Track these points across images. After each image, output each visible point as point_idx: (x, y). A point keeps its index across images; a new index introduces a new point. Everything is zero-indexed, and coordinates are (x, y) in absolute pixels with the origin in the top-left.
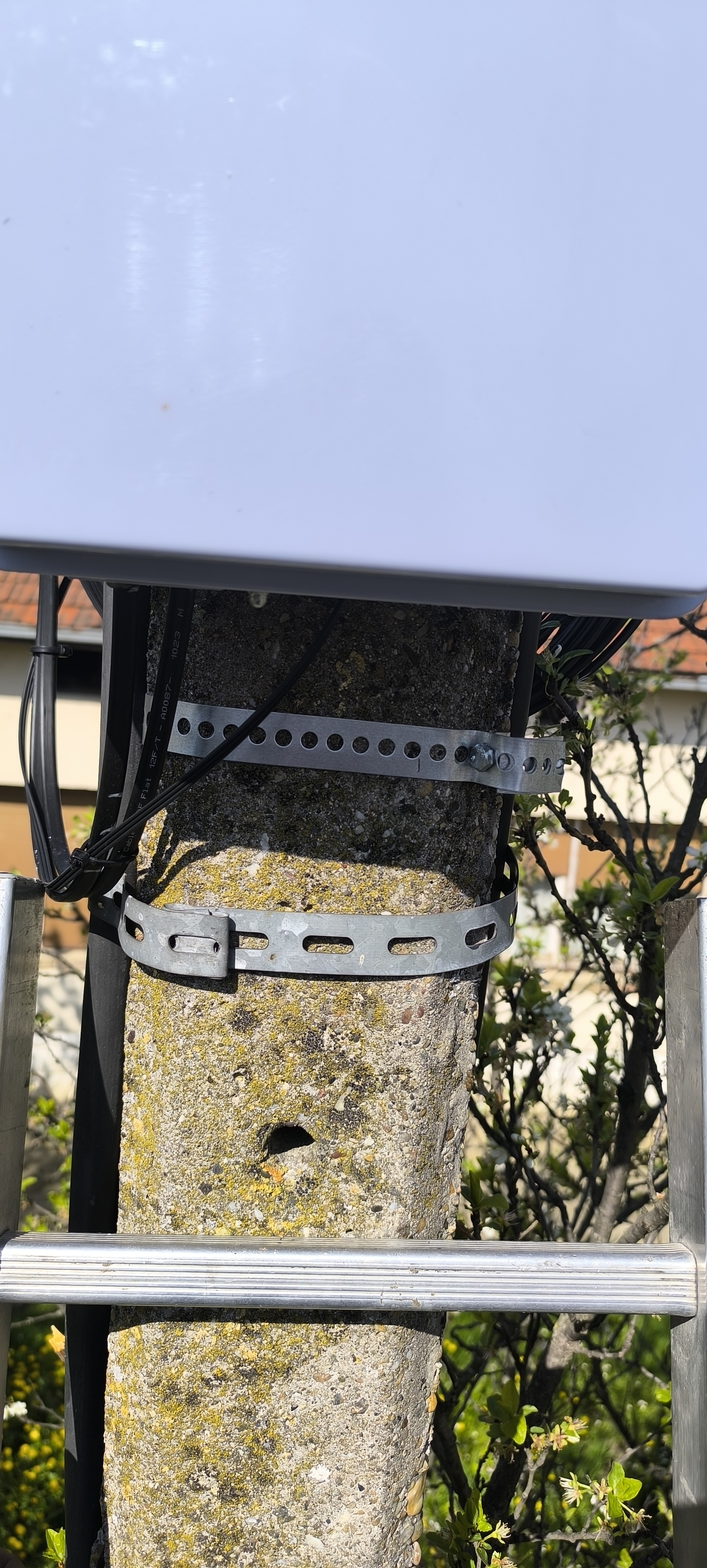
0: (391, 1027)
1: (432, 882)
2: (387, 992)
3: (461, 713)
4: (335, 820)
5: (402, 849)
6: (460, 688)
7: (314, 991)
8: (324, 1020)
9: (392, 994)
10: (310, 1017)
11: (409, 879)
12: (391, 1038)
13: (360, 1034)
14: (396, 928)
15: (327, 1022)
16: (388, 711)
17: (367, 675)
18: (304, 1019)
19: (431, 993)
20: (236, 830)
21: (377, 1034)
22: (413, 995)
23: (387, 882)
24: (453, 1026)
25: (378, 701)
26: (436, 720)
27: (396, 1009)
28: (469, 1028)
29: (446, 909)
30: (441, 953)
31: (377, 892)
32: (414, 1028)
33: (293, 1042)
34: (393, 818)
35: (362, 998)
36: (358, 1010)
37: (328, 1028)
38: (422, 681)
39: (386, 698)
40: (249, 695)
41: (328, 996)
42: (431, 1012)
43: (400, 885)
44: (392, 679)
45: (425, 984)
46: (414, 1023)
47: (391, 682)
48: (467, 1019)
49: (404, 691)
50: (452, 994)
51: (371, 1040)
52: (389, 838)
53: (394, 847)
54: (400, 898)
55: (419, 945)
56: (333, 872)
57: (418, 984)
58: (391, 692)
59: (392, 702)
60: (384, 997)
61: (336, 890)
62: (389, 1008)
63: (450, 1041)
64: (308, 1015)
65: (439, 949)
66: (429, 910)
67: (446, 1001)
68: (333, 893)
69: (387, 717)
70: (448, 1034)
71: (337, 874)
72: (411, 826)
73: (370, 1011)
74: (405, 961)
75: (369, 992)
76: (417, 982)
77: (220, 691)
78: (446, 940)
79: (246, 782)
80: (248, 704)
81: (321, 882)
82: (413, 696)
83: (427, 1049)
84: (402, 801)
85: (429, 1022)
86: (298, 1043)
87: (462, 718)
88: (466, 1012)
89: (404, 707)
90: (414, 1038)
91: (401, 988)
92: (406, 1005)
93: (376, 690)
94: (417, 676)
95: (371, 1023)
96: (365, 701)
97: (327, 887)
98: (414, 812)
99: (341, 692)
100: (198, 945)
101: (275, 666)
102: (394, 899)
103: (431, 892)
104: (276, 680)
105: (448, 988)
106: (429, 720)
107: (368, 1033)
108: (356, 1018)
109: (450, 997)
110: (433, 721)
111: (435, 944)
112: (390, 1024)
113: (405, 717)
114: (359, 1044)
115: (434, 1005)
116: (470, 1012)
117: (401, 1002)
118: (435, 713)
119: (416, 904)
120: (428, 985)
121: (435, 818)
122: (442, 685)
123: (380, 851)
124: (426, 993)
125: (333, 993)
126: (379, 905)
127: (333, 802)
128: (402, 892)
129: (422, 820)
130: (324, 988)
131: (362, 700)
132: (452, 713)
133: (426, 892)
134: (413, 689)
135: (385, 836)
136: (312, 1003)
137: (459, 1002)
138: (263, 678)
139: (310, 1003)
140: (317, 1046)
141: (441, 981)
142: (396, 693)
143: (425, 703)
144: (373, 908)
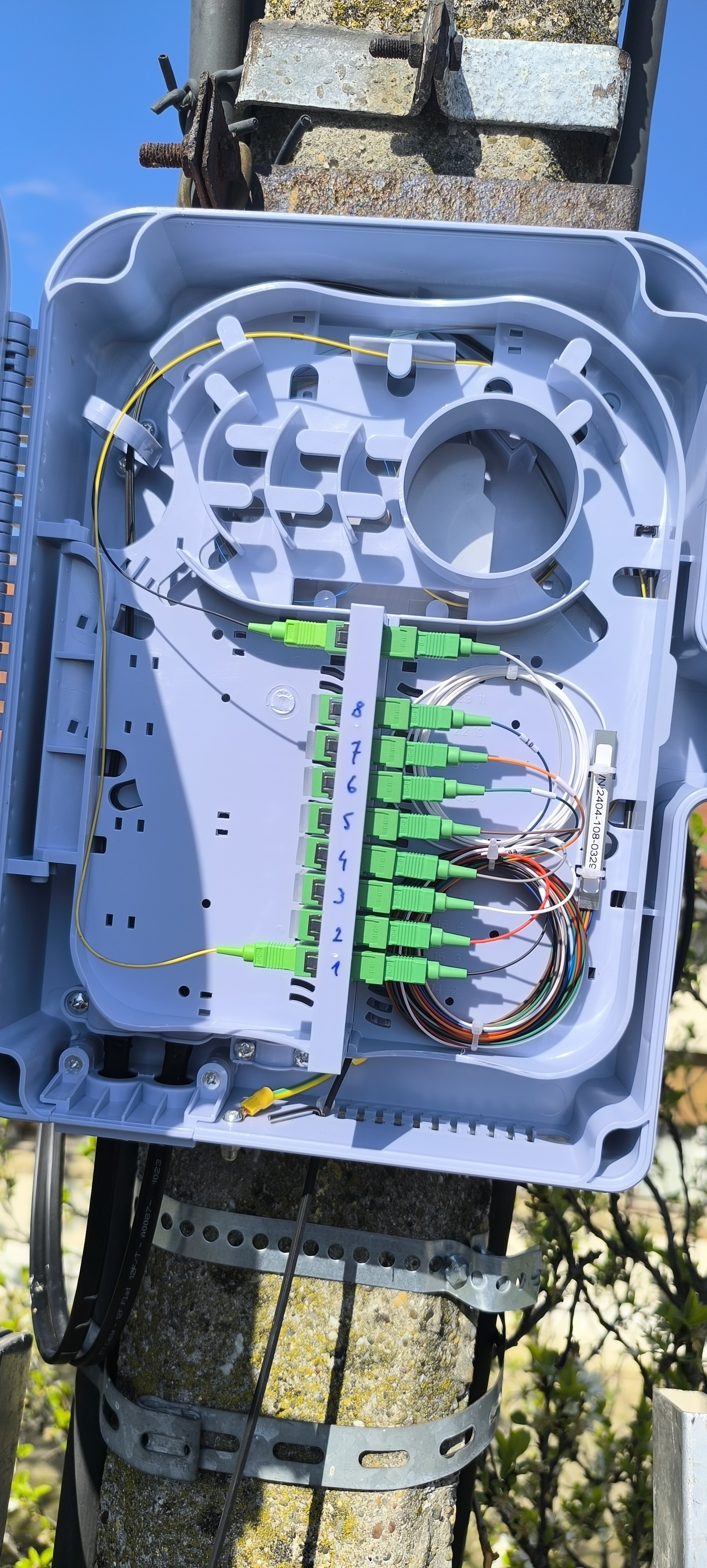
0: (362, 1542)
1: (404, 1393)
2: (357, 1505)
3: (436, 1223)
4: (310, 1325)
5: (375, 1358)
6: (436, 1199)
7: (284, 1498)
8: (293, 1529)
9: (363, 1507)
10: (280, 1525)
11: (381, 1389)
12: (361, 1552)
13: (329, 1547)
14: (367, 1440)
15: (297, 1531)
16: (364, 1218)
17: (344, 1183)
18: (274, 1526)
19: (402, 1508)
20: (211, 1328)
21: (346, 1547)
22: (384, 1509)
23: (360, 1391)
24: (427, 1538)
25: (353, 1209)
26: (411, 1230)
27: (368, 1524)
28: (444, 1536)
29: (419, 1420)
30: (414, 1467)
31: (349, 1400)
32: (384, 1544)
33: (262, 1549)
34: (367, 1325)
35: (332, 1509)
36: (328, 1521)
37: (297, 1536)
38: (398, 1192)
39: (362, 1206)
40: (229, 1196)
41: (298, 1504)
42: (402, 1527)
43: (373, 1395)
44: (368, 1187)
45: (398, 1499)
46: (385, 1539)
47: (367, 1191)
48: (442, 1527)
49: (380, 1201)
50: (426, 1505)
51: (340, 1553)
52: (363, 1345)
53: (367, 1355)
54: (372, 1407)
55: (391, 1457)
56: (306, 1377)
57: (389, 1498)
58: (366, 1201)
59: (368, 1210)
60: (354, 1510)
61: (309, 1395)
62: (359, 1521)
63: (423, 1554)
64: (278, 1522)
65: (412, 1461)
66: (402, 1421)
67: (420, 1512)
68: (305, 1397)
69: (362, 1224)
70: (421, 1548)
71: (310, 1379)
72: (385, 1335)
73: (340, 1523)
74: (375, 1475)
75: (340, 1504)
76: (389, 1495)
77: (202, 1191)
78: (419, 1452)
79: (224, 1282)
80: (228, 1205)
81: (294, 1386)
82: (388, 1205)
83: (398, 1565)
84: (377, 1311)
85: (401, 1538)
86: (266, 1550)
87: (437, 1228)
88: (442, 1519)
89: (379, 1215)
90: (384, 1554)
91: (371, 1501)
92: (377, 1520)
93: (352, 1198)
94: (392, 1186)
95: (341, 1535)
96: (341, 1207)
97: (299, 1392)
98: (387, 1320)
99: (319, 1198)
100: (170, 1445)
101: (255, 1169)
102: (367, 1409)
103: (404, 1403)
104: (255, 1184)
105: (422, 1499)
106: (404, 1230)
107: (338, 1545)
108: (326, 1529)
109: (424, 1508)
110: (407, 1232)
111: (407, 1456)
112: (360, 1537)
113: (380, 1225)
114: (328, 1556)
115: (406, 1519)
116: (446, 1519)
117: (371, 1515)
118: (410, 1224)
119: (389, 1415)
120: (400, 1500)
121: (408, 1328)
122: (417, 1196)
123: (353, 1359)
124: (397, 1507)
125: (303, 1501)
126: (351, 1413)
127: (308, 1307)
128: (374, 1401)
129: (396, 1330)
130: (294, 1495)
131: (338, 1207)
132: (427, 1223)
133: (399, 1403)
134: (388, 1199)
135: (358, 1343)
136: (282, 1510)
137: (434, 1511)
138: (243, 1181)
139: (279, 1510)
140: (285, 1555)
141: (414, 1493)
142: (372, 1202)
143: (400, 1213)
144: (345, 1416)
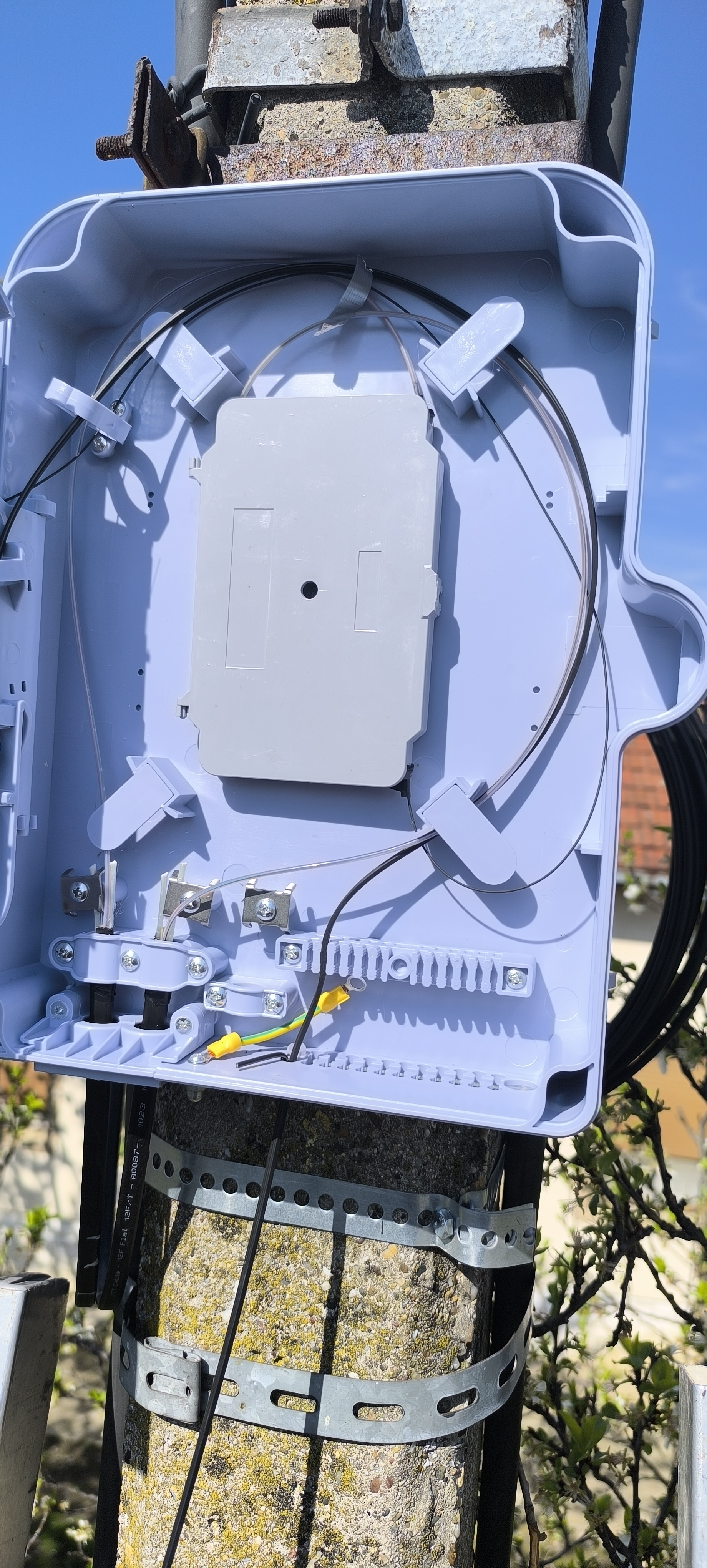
0: (360, 1495)
1: (398, 1347)
2: (355, 1457)
3: (424, 1177)
4: (304, 1274)
5: (367, 1310)
6: (423, 1153)
7: (285, 1446)
8: (294, 1477)
9: (360, 1460)
10: (281, 1472)
11: (375, 1342)
12: (360, 1506)
13: (329, 1498)
14: (361, 1392)
15: (298, 1480)
16: (353, 1170)
17: (332, 1134)
18: (275, 1473)
19: (399, 1464)
20: (211, 1274)
21: (346, 1500)
22: (381, 1463)
23: (353, 1343)
24: (429, 1498)
25: (342, 1161)
26: (399, 1183)
27: (365, 1477)
28: (450, 1498)
29: (414, 1375)
30: (410, 1422)
31: (344, 1351)
32: (382, 1499)
33: (265, 1495)
34: (358, 1277)
35: (330, 1460)
36: (327, 1472)
37: (298, 1486)
38: (385, 1144)
39: (350, 1157)
40: (225, 1145)
41: (297, 1452)
42: (400, 1483)
43: (367, 1347)
44: (356, 1139)
45: (394, 1453)
46: (383, 1494)
47: (355, 1143)
48: (447, 1488)
49: (367, 1152)
50: (427, 1463)
51: (340, 1505)
52: (356, 1297)
53: (359, 1307)
54: (366, 1360)
55: (386, 1412)
56: (302, 1326)
57: (385, 1452)
58: (355, 1153)
59: (356, 1162)
60: (352, 1462)
61: (305, 1345)
62: (357, 1473)
63: (425, 1513)
64: (279, 1470)
65: (408, 1417)
66: (396, 1376)
67: (419, 1470)
68: (302, 1347)
69: (351, 1176)
70: (423, 1506)
71: (305, 1329)
72: (378, 1287)
73: (339, 1475)
74: (370, 1428)
75: (337, 1455)
76: (385, 1450)
77: (199, 1139)
78: (414, 1408)
79: (222, 1229)
80: (224, 1154)
81: (290, 1335)
82: (376, 1157)
83: (397, 1522)
84: (368, 1262)
85: (399, 1494)
86: (269, 1496)
87: (425, 1182)
88: (446, 1480)
89: (367, 1167)
90: (383, 1510)
91: (368, 1454)
92: (374, 1473)
93: (341, 1149)
94: (379, 1138)
95: (340, 1487)
96: (330, 1159)
97: (296, 1341)
98: (379, 1274)
99: (308, 1148)
100: (172, 1386)
101: (248, 1119)
102: (361, 1361)
103: (397, 1357)
104: (249, 1134)
105: (422, 1457)
106: (392, 1183)
107: (337, 1497)
108: (326, 1480)
109: (424, 1466)
110: (395, 1185)
111: (403, 1411)
112: (358, 1490)
113: (368, 1178)
114: (328, 1506)
115: (404, 1475)
116: (452, 1480)
117: (369, 1469)
118: (397, 1177)
119: (382, 1368)
120: (397, 1455)
121: (399, 1281)
122: (404, 1149)
123: (347, 1310)
124: (394, 1463)
125: (302, 1450)
126: (346, 1365)
127: (302, 1256)
128: (368, 1354)
129: (387, 1283)
130: (294, 1444)
131: (327, 1158)
132: (415, 1176)
133: (392, 1357)
134: (376, 1151)
135: (350, 1295)
136: (283, 1457)
137: (436, 1471)
138: (237, 1130)
139: (280, 1458)
140: (287, 1503)
141: (412, 1450)
142: (360, 1153)
143: (387, 1165)
144: (340, 1367)
